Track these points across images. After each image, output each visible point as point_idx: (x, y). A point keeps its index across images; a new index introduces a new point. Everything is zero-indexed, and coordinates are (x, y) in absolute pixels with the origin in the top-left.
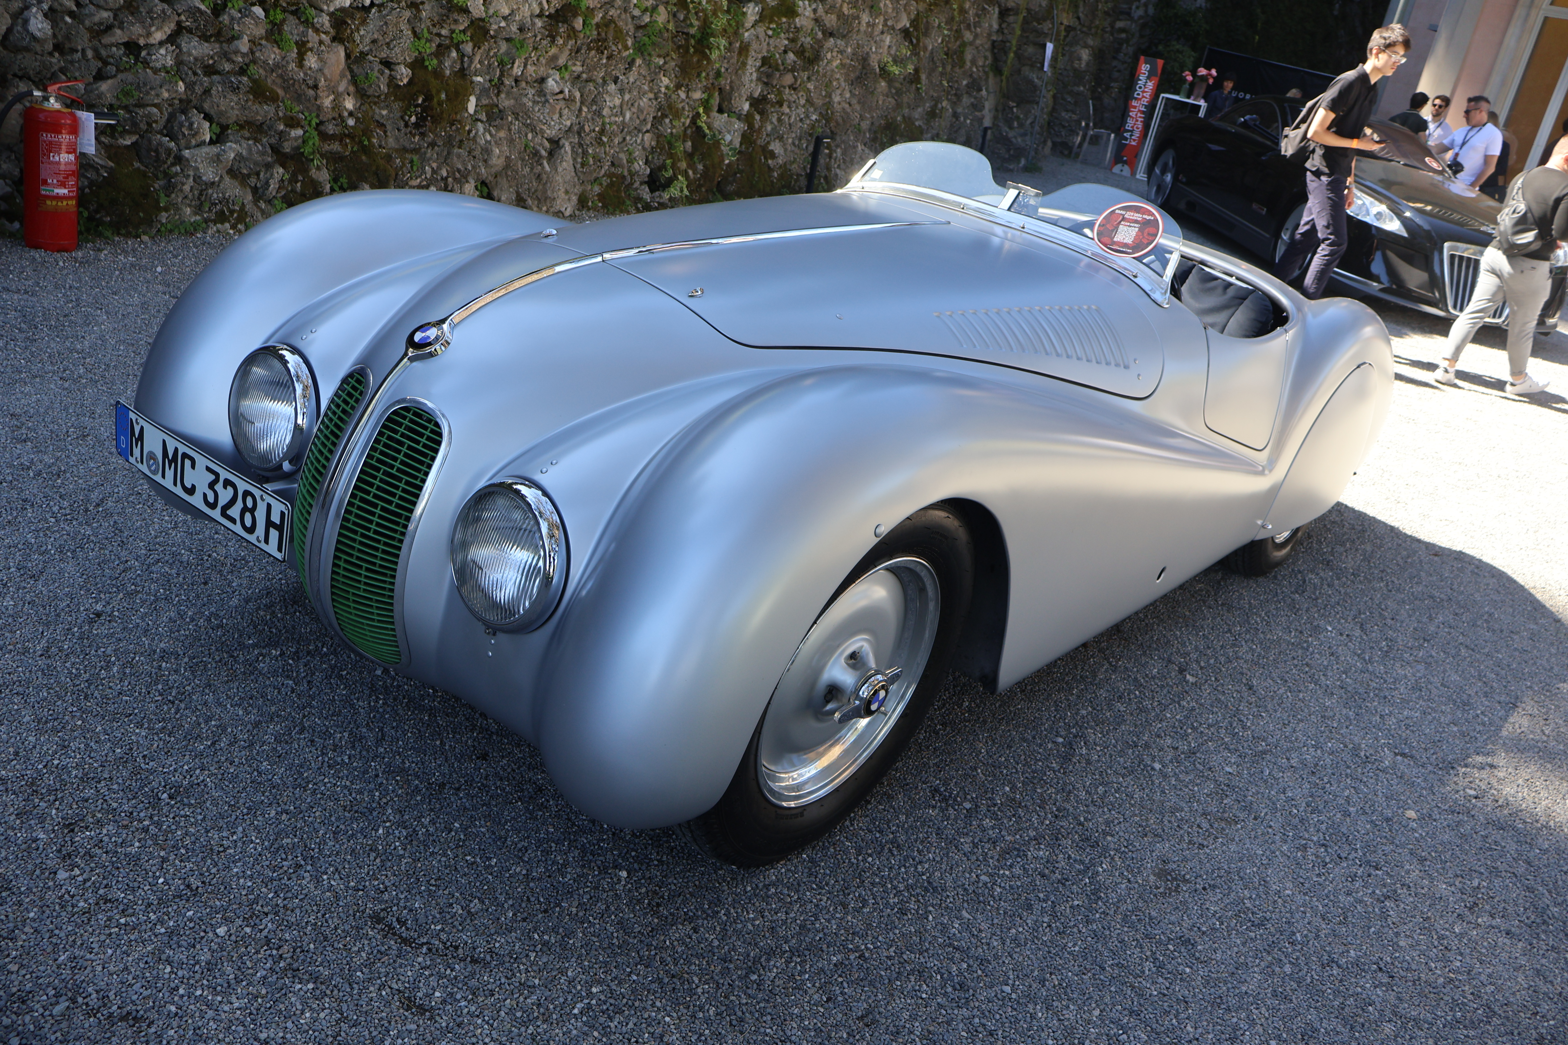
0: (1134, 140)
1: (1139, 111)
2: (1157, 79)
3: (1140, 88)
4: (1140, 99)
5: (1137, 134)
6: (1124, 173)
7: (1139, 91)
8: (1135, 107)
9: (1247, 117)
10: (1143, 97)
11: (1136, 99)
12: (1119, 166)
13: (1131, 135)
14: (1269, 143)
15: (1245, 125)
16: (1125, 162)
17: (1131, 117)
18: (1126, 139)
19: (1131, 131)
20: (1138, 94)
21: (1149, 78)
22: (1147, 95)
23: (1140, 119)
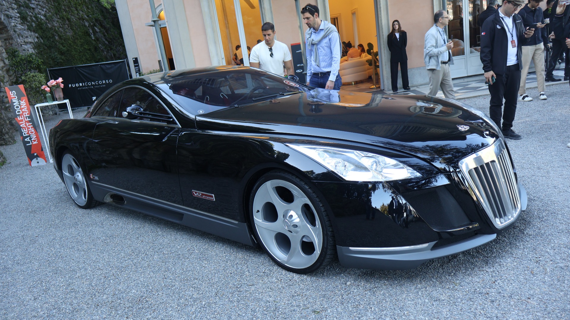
0: (35, 141)
1: (26, 122)
2: (26, 98)
3: (17, 107)
4: (22, 114)
5: (34, 137)
6: (40, 164)
7: (18, 110)
8: (22, 121)
9: (129, 109)
10: (23, 112)
11: (19, 115)
12: (34, 160)
13: (30, 139)
14: (165, 124)
15: (131, 116)
16: (37, 156)
17: (23, 128)
18: (29, 142)
19: (29, 136)
20: (19, 112)
21: (19, 99)
22: (25, 110)
23: (30, 127)
